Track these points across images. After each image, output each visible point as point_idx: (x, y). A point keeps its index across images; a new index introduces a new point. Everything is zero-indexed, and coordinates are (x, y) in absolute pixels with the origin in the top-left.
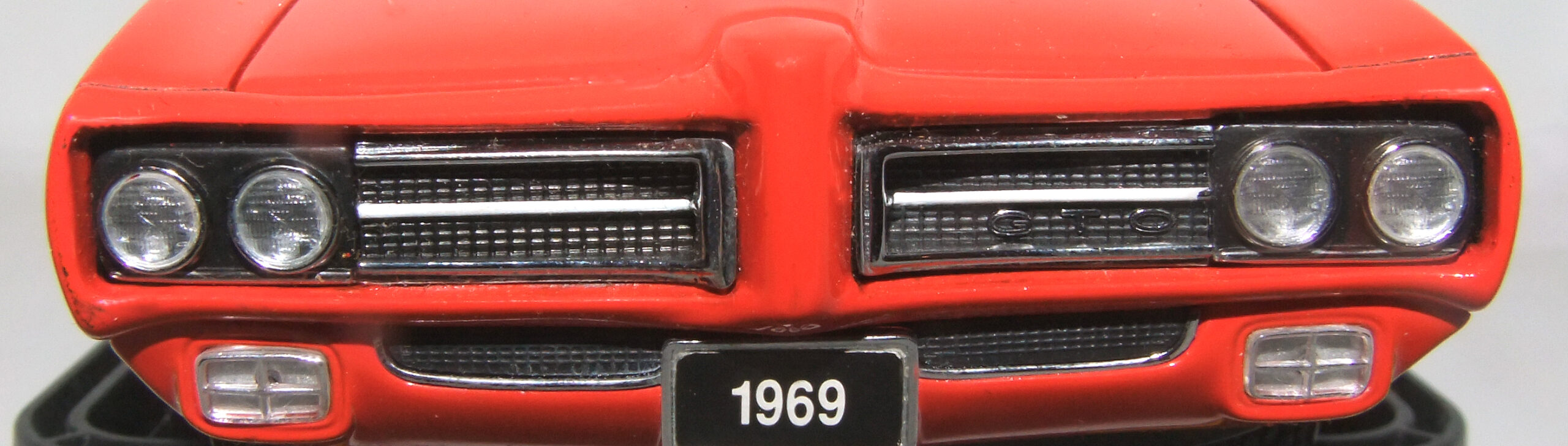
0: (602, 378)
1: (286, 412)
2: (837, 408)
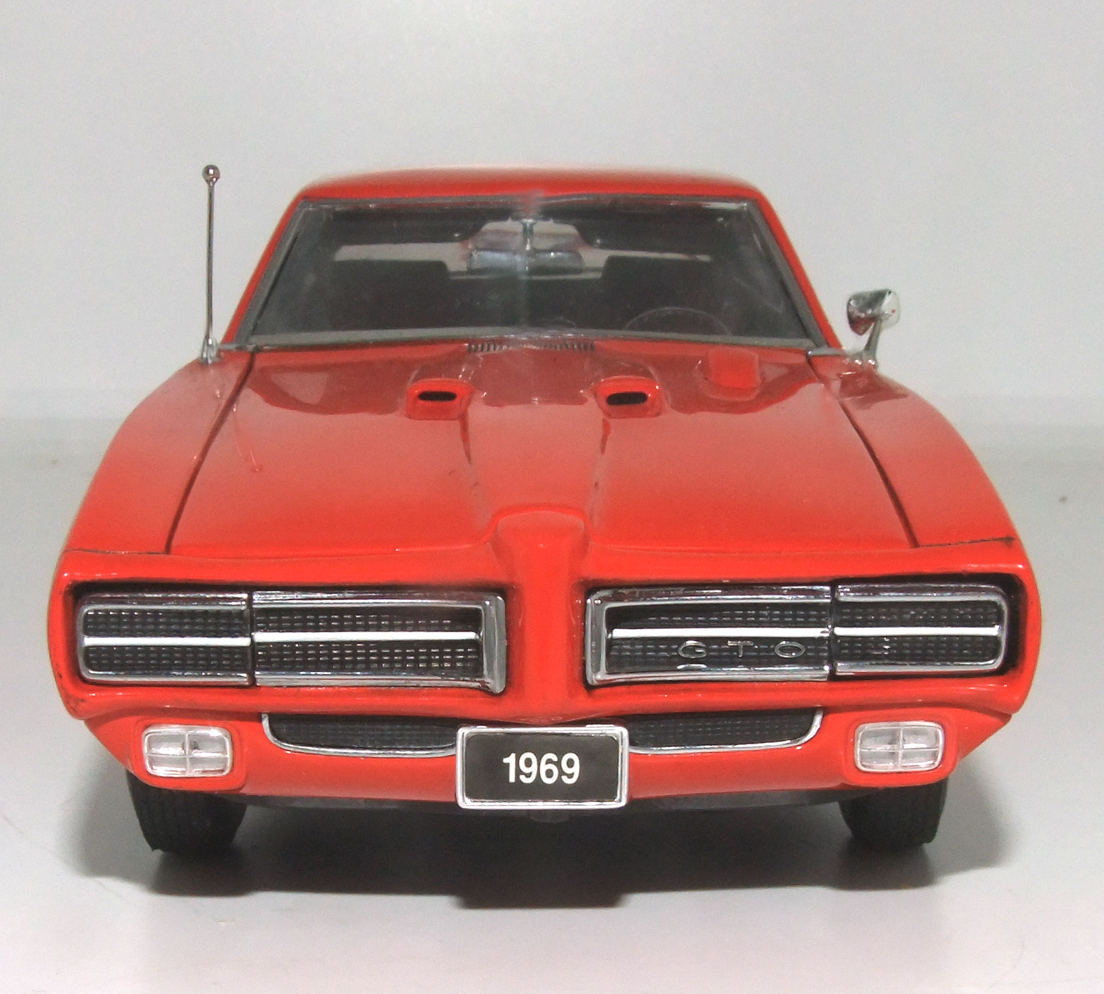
0: (416, 749)
1: (201, 769)
2: (573, 774)
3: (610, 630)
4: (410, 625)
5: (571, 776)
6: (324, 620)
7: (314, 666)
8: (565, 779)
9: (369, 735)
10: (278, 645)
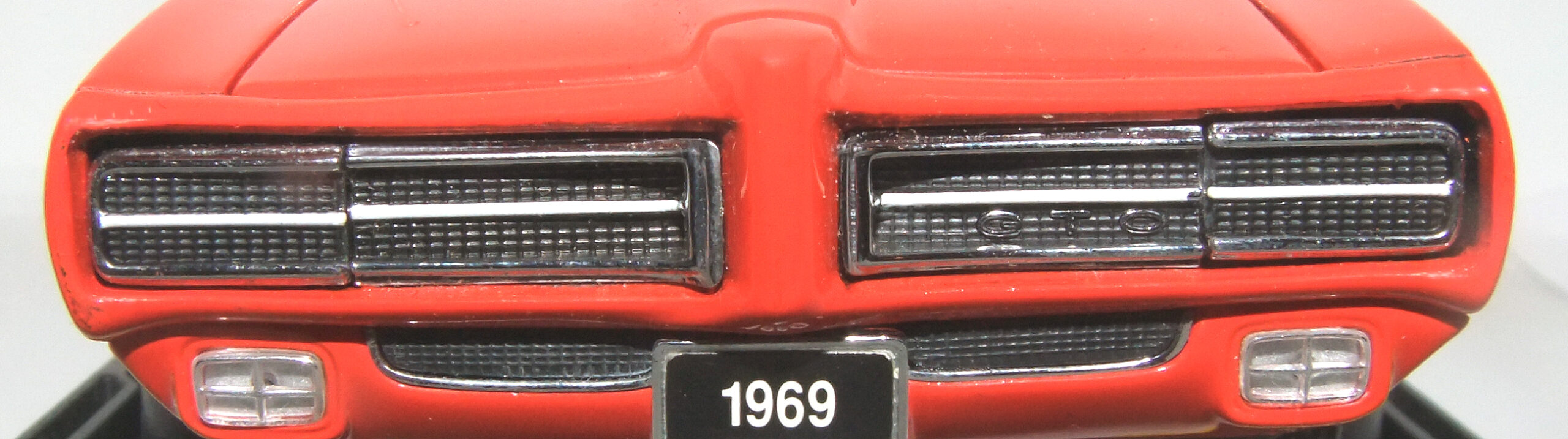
0: (593, 379)
1: (282, 415)
2: (827, 410)
3: (878, 195)
4: (581, 193)
5: (822, 415)
6: (456, 187)
7: (439, 255)
8: (814, 420)
9: (525, 359)
10: (387, 224)
